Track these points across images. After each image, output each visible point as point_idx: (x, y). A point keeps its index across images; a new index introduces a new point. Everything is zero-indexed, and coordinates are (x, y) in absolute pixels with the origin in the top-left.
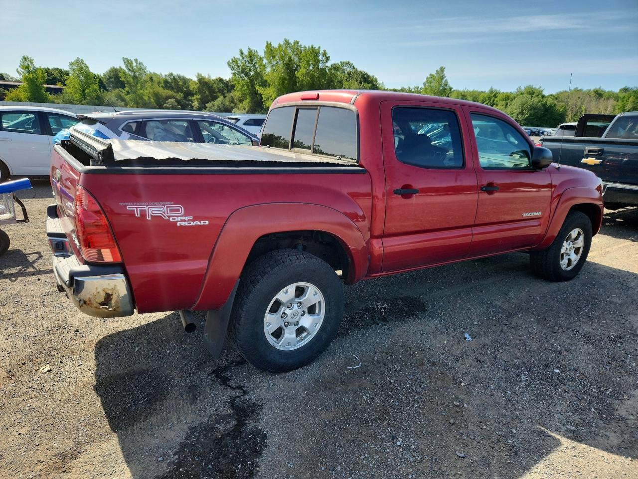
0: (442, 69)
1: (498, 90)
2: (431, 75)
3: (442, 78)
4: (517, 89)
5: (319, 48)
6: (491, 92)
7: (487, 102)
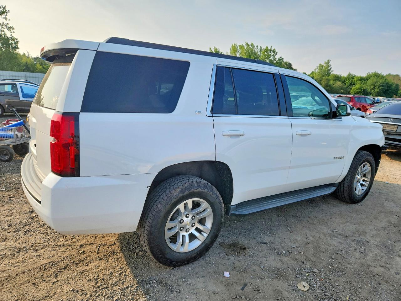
0: (329, 61)
1: (354, 74)
2: (320, 64)
3: (329, 66)
4: (367, 74)
5: (271, 47)
6: (350, 74)
7: (348, 81)
